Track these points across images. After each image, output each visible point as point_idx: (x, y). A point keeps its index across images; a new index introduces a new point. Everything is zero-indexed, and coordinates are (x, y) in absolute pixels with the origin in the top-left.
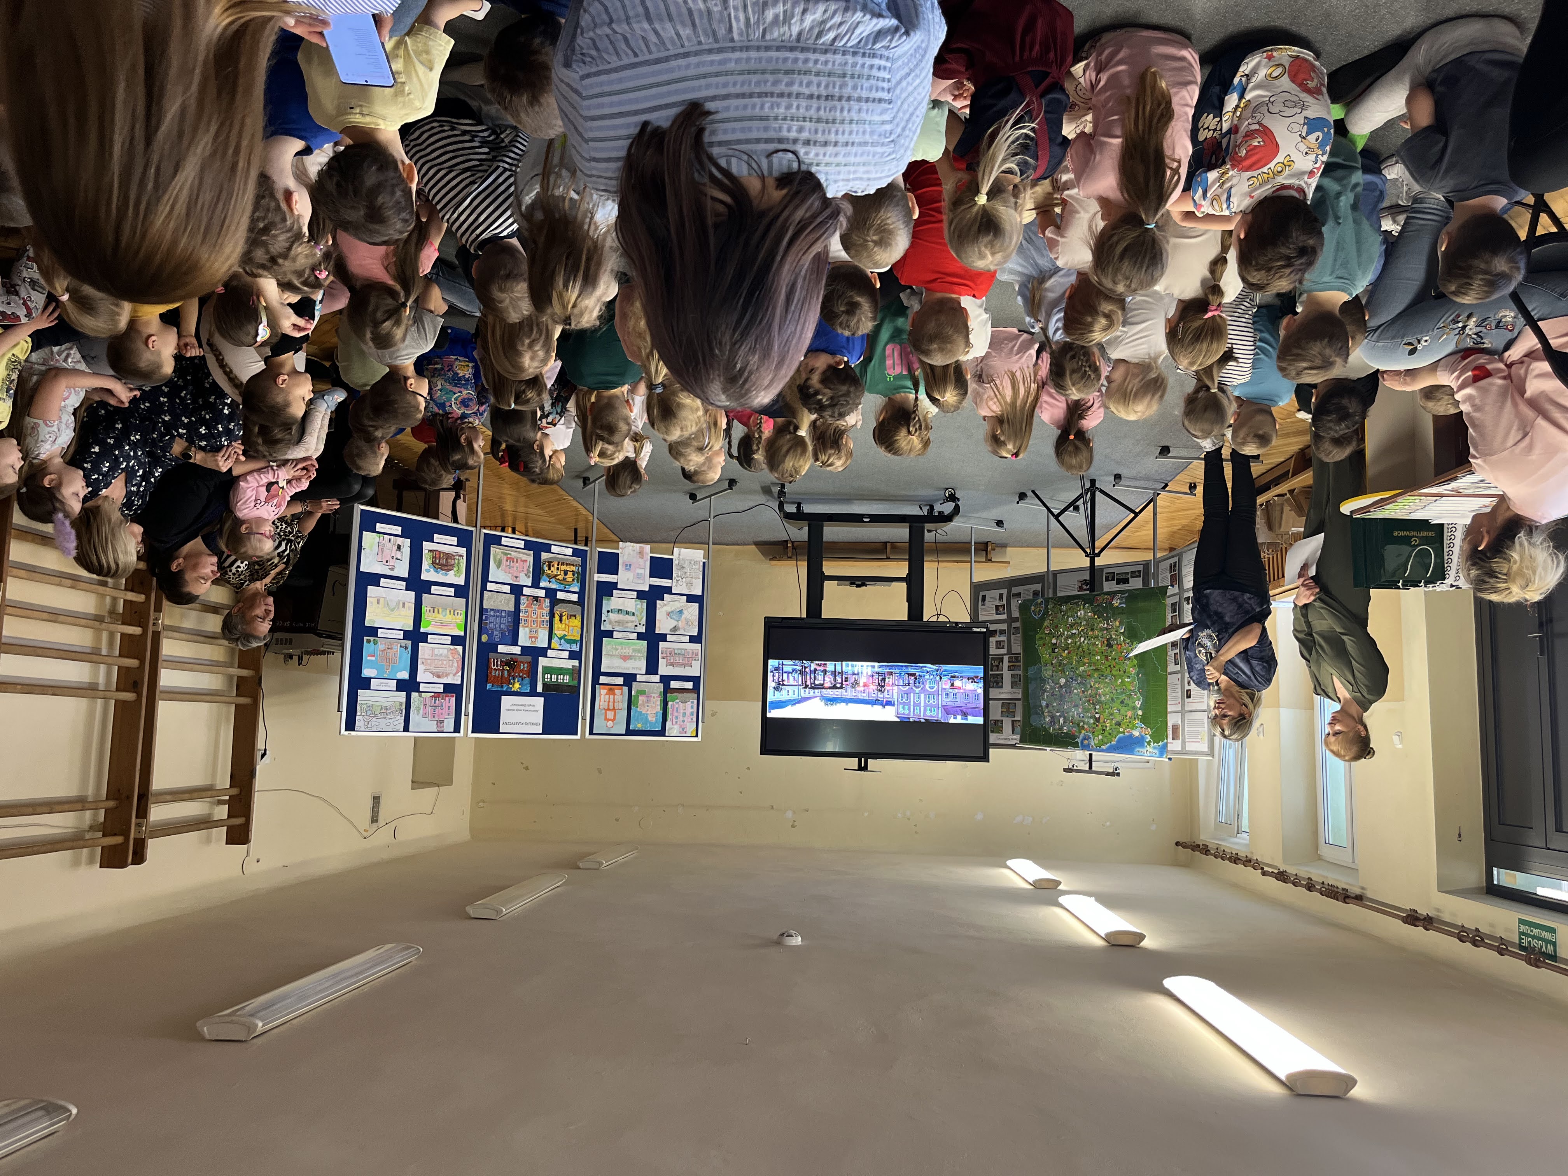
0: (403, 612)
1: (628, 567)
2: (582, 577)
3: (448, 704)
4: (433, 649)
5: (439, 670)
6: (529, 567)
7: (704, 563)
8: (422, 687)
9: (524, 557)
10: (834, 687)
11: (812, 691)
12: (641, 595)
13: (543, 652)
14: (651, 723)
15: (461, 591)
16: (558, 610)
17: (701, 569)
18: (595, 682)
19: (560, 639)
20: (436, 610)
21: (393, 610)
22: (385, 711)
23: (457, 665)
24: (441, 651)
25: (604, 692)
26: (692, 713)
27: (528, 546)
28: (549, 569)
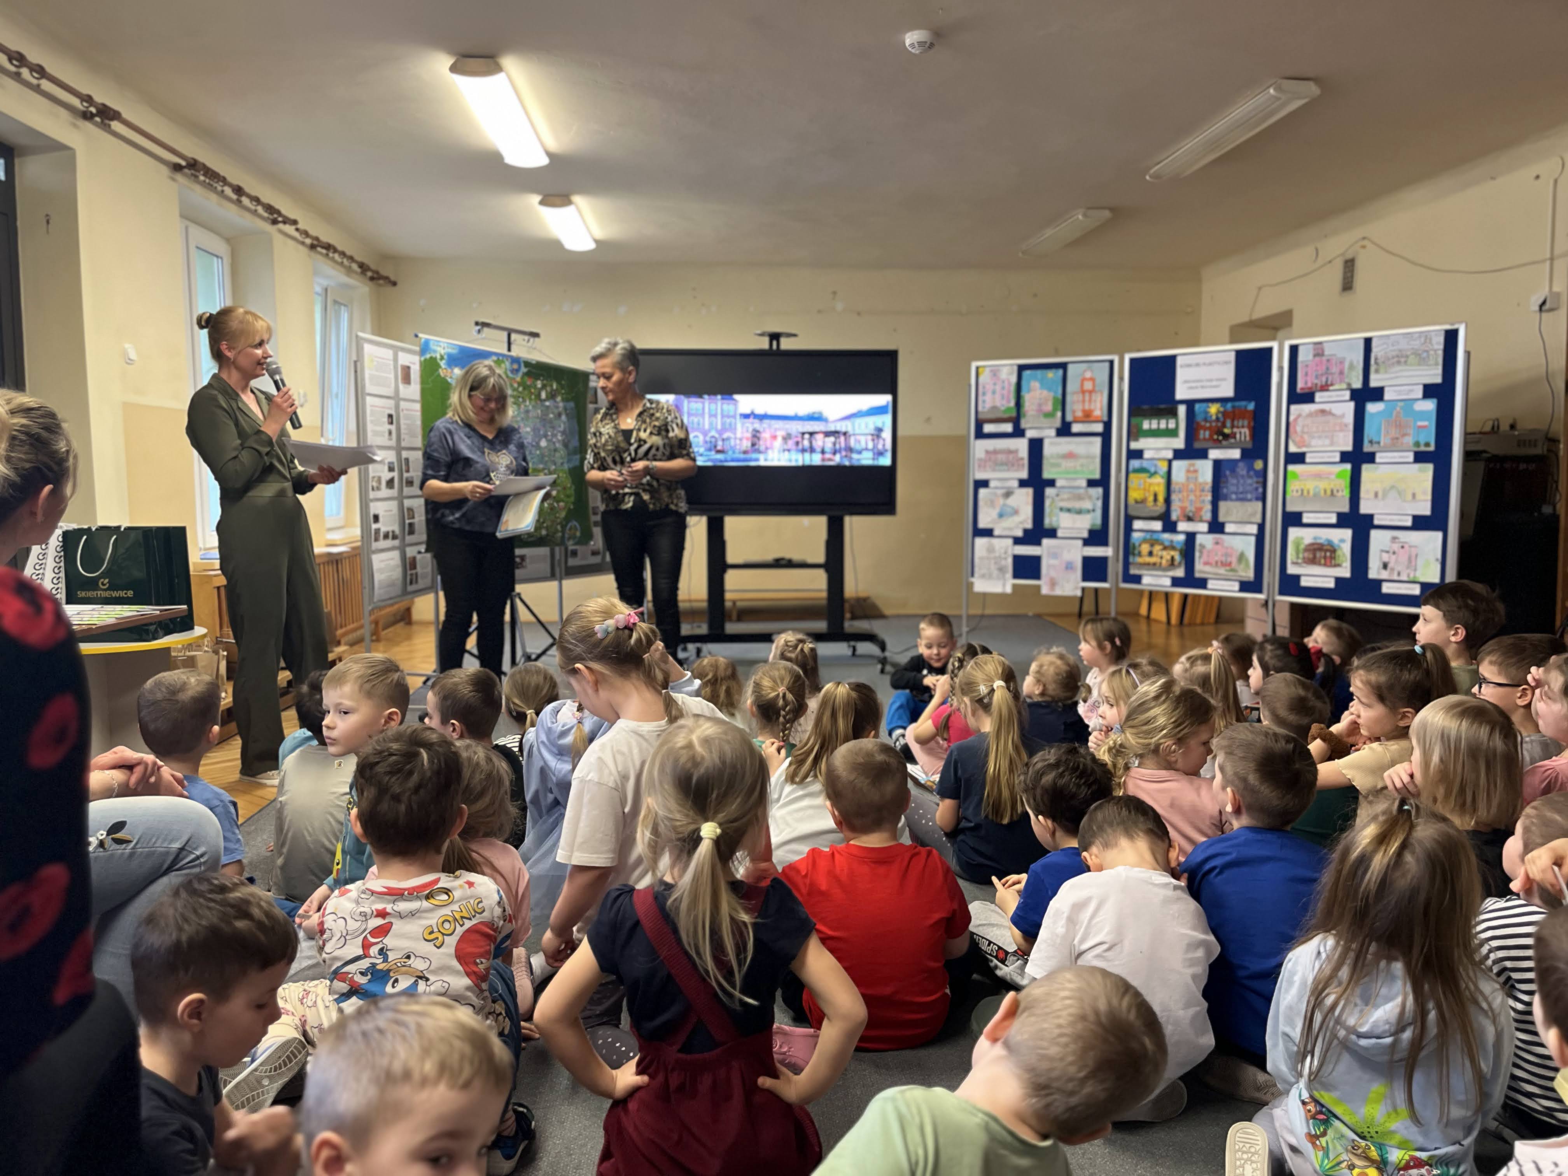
0: (1378, 487)
1: (1069, 566)
2: (1129, 549)
3: (1309, 379)
4: (1332, 444)
5: (1321, 419)
6: (1200, 557)
7: (973, 575)
8: (1347, 395)
9: (1207, 568)
10: (812, 434)
11: (838, 429)
12: (1052, 533)
13: (1179, 454)
14: (1035, 378)
15: (1293, 519)
16: (1160, 507)
17: (976, 569)
18: (1108, 425)
19: (1155, 473)
20: (1329, 492)
21: (1393, 487)
22: (1400, 359)
23: (1298, 428)
24: (1320, 442)
25: (1097, 413)
26: (984, 394)
27: (1202, 583)
28: (1173, 558)
